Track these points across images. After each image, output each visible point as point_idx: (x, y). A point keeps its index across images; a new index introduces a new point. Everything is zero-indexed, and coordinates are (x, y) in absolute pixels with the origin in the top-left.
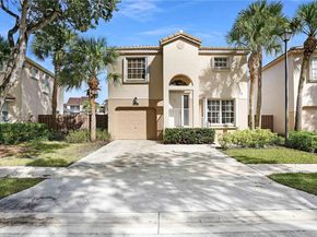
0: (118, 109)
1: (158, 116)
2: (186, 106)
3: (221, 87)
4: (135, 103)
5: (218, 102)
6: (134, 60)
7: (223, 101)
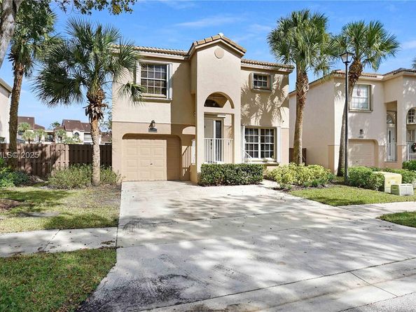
0: (127, 136)
1: (184, 148)
2: (219, 135)
3: (260, 112)
4: (152, 129)
5: (256, 130)
6: (151, 66)
7: (262, 130)
